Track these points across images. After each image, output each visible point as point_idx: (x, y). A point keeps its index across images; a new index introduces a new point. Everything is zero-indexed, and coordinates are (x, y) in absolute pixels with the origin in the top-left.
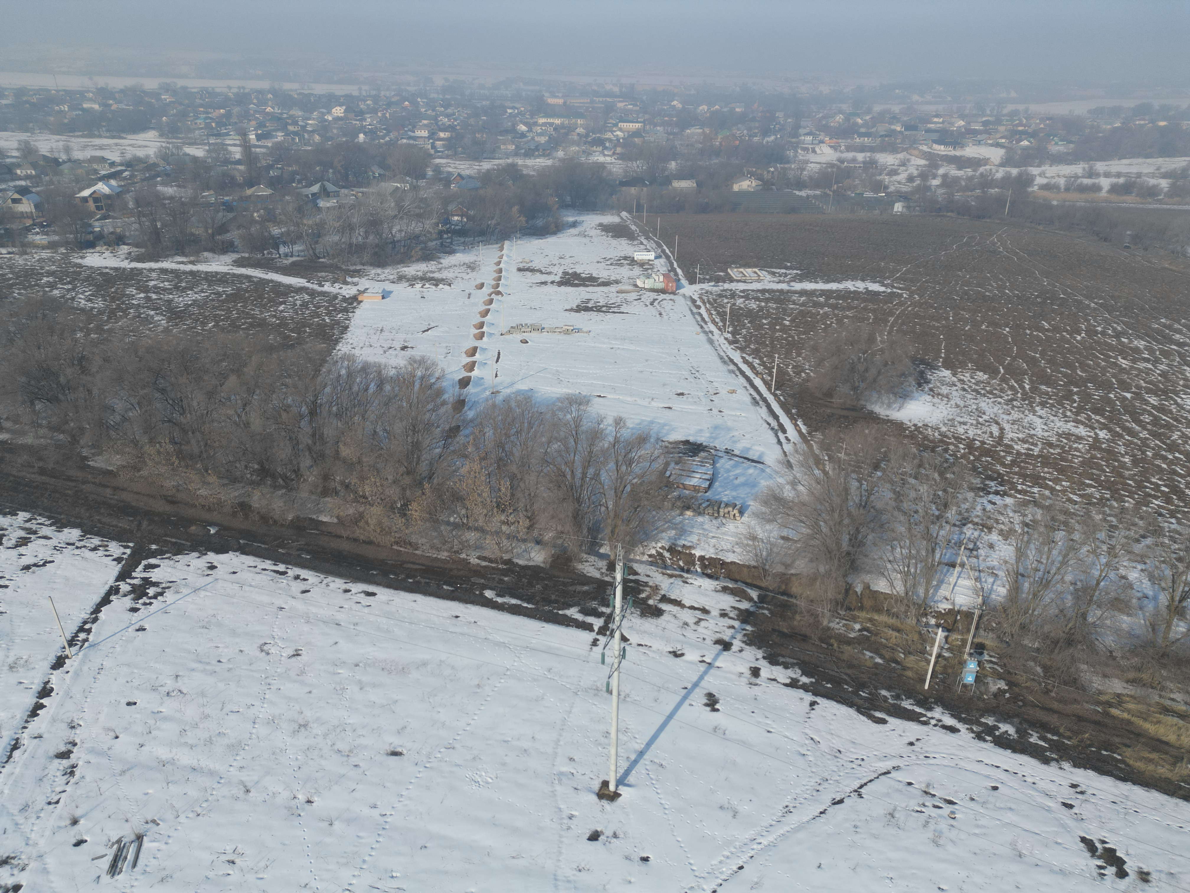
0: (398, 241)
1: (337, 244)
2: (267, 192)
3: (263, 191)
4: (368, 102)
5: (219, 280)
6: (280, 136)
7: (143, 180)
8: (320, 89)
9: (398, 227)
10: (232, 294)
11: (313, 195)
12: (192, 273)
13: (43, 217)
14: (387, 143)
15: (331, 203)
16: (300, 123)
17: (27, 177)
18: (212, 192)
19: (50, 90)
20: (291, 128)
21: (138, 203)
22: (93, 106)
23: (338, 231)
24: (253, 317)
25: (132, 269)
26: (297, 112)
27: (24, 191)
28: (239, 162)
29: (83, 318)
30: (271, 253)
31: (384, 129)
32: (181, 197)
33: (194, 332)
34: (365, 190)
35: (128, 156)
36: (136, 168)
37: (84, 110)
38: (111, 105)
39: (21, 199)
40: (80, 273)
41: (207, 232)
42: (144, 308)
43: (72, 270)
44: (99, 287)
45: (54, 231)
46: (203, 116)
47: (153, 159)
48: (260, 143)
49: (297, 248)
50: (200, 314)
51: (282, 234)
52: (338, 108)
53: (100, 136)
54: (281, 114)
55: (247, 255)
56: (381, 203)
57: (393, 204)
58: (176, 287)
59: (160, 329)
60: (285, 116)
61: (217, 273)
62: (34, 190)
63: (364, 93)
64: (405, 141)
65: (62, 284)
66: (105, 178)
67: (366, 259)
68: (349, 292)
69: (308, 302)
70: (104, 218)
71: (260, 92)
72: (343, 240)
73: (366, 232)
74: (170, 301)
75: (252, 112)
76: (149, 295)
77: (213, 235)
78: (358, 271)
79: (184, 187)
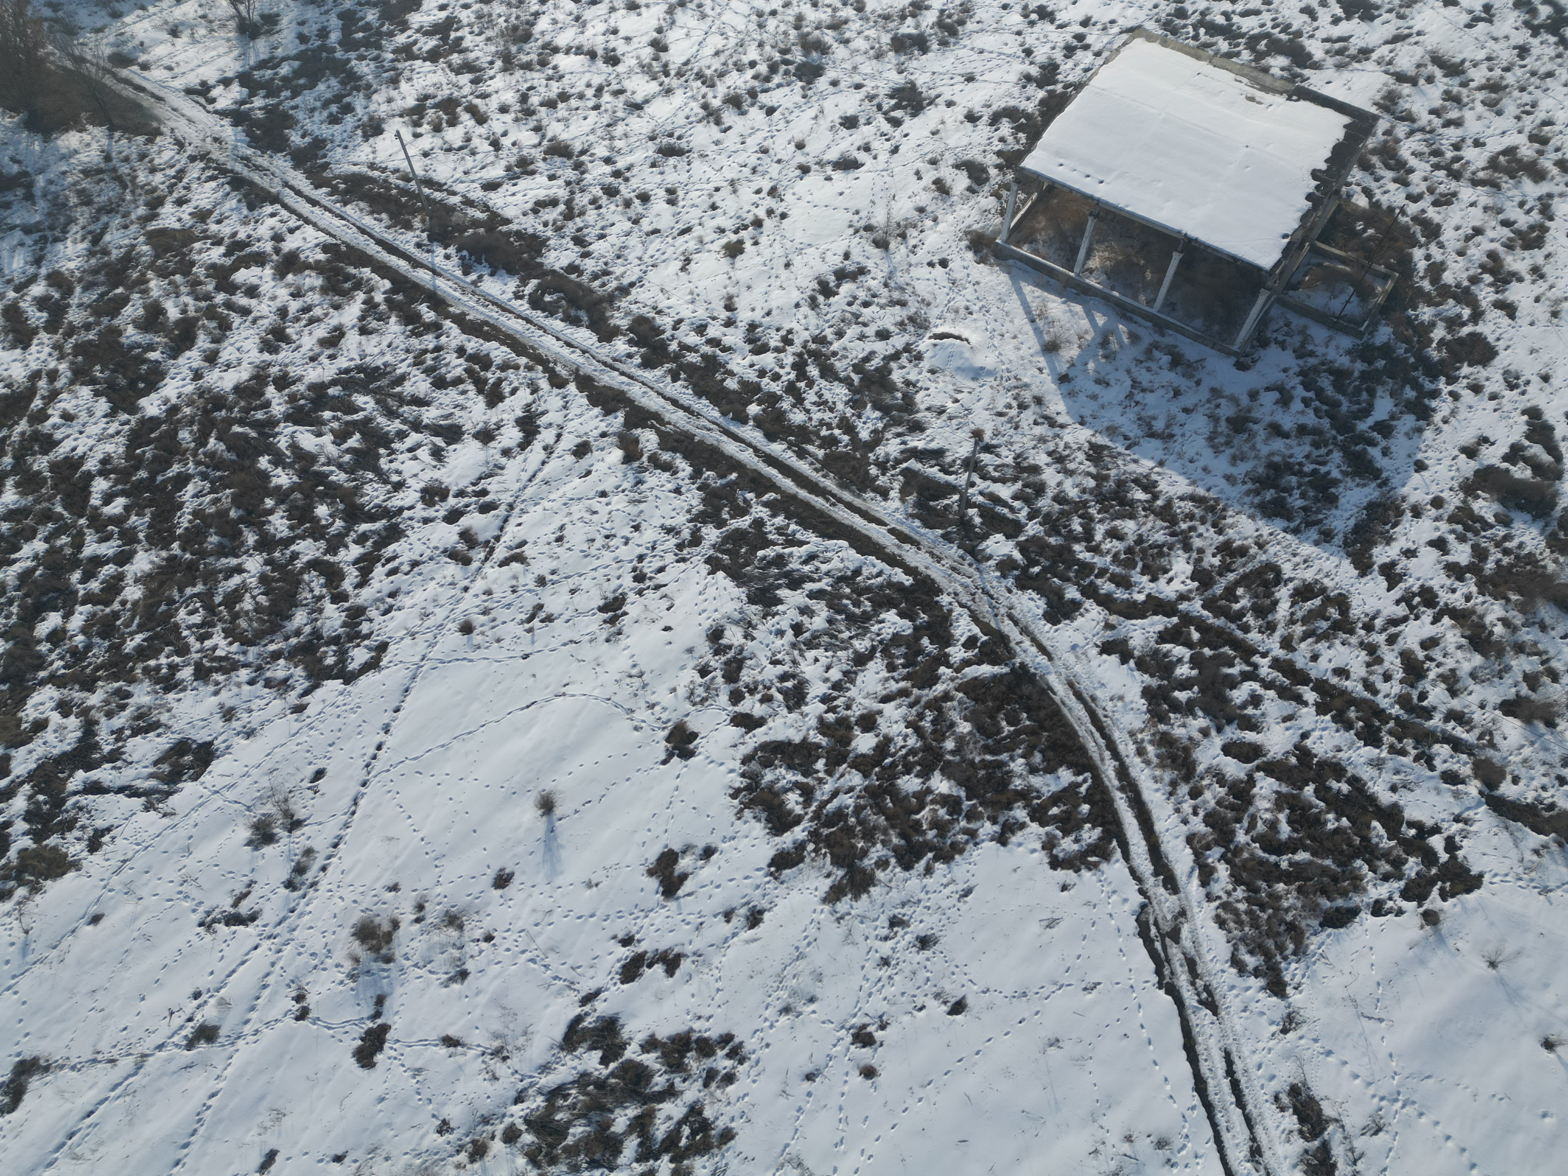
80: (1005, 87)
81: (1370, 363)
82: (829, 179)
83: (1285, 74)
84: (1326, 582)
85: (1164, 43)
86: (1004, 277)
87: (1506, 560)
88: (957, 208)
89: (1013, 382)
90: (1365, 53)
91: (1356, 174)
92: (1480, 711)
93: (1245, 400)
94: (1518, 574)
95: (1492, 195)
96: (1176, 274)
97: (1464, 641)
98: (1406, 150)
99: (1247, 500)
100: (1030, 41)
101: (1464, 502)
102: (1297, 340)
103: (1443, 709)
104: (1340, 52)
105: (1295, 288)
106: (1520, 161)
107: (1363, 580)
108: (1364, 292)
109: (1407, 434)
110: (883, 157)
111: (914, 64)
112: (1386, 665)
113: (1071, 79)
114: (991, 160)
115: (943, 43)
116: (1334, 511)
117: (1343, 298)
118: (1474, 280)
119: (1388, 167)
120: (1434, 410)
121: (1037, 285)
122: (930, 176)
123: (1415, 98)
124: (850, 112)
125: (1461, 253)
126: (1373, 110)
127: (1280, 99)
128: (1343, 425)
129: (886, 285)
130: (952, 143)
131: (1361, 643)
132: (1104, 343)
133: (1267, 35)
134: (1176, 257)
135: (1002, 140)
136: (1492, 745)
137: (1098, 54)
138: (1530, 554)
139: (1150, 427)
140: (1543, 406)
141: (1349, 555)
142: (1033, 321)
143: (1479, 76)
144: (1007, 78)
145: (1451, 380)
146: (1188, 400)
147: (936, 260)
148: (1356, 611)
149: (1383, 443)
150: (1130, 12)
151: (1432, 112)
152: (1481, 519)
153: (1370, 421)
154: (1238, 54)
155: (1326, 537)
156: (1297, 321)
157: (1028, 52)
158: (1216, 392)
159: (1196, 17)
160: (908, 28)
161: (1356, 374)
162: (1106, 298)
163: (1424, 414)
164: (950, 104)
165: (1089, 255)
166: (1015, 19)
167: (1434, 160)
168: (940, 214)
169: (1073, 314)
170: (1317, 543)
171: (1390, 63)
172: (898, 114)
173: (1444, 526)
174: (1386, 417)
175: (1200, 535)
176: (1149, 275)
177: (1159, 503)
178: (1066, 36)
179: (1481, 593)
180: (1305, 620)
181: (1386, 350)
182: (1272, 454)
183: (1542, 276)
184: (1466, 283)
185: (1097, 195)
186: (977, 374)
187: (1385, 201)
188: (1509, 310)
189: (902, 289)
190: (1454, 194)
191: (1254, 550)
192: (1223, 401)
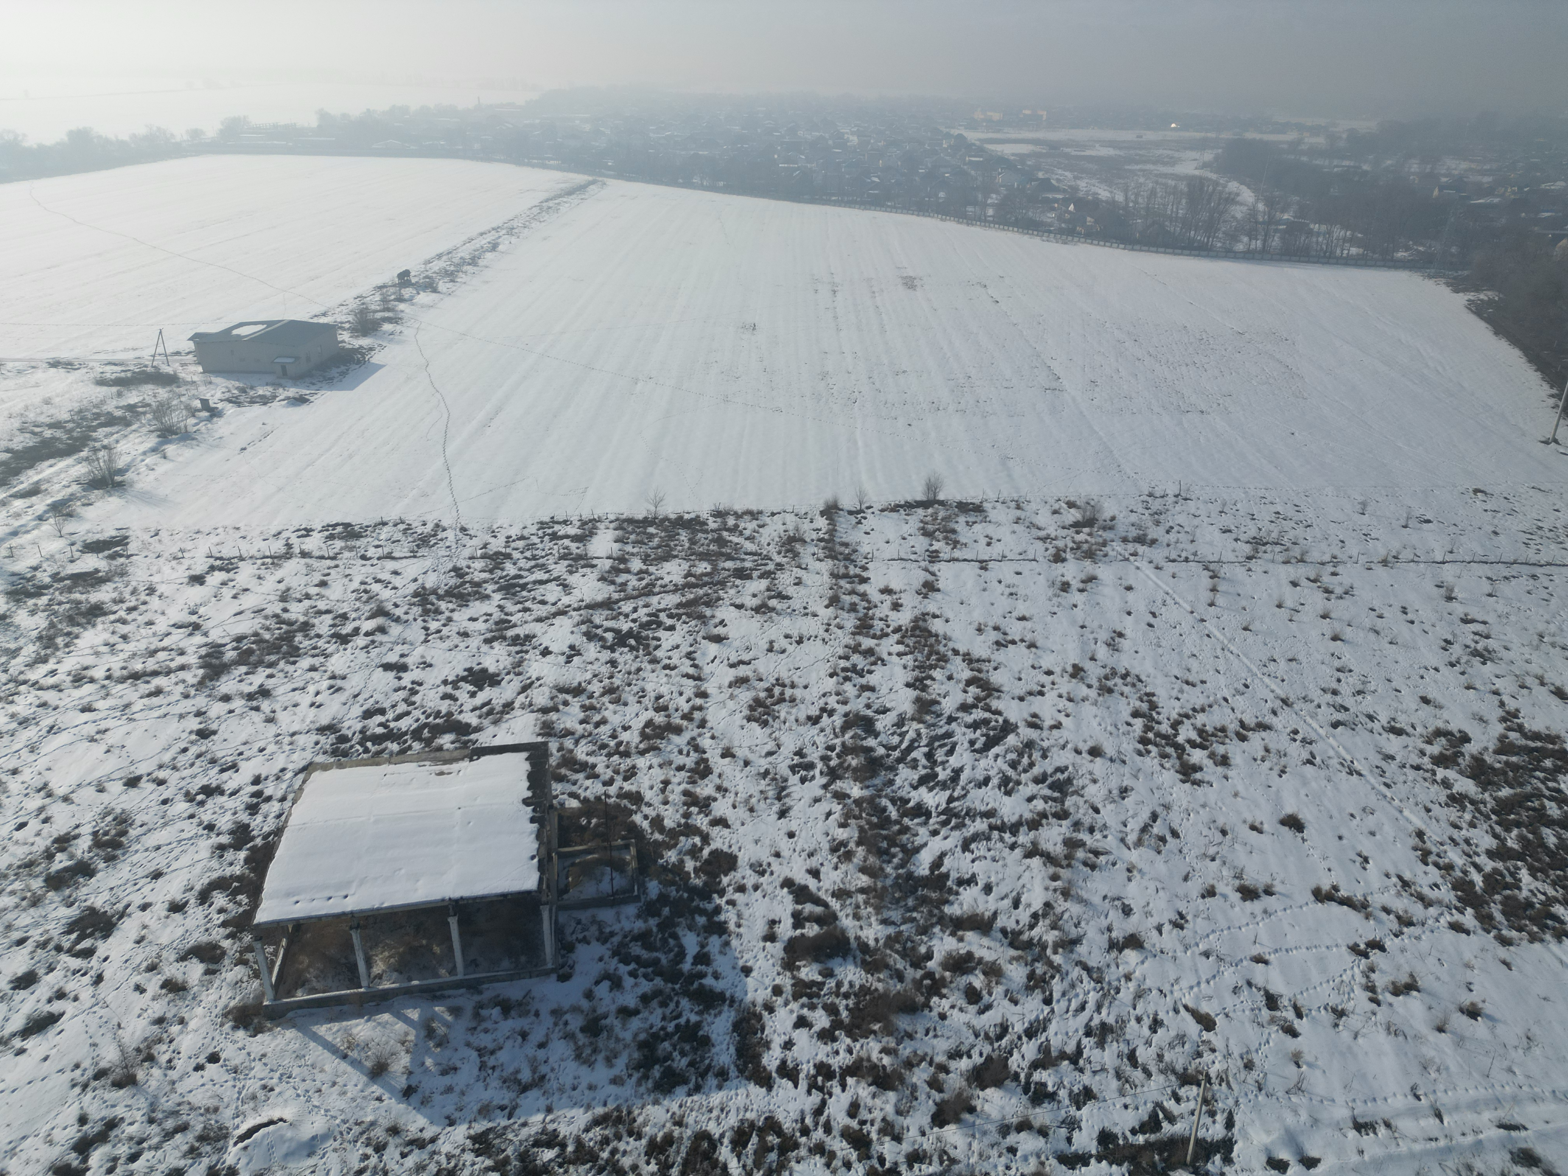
80: (199, 866)
81: (659, 915)
82: (21, 1052)
83: (457, 745)
84: (750, 1116)
85: (341, 766)
86: (291, 1033)
87: (851, 1002)
88: (203, 997)
89: (356, 1130)
90: (508, 706)
91: (557, 788)
92: (924, 1139)
93: (585, 1004)
94: (865, 1007)
95: (658, 756)
96: (461, 935)
97: (873, 1088)
98: (581, 753)
99: (642, 1089)
100: (206, 818)
101: (794, 977)
102: (594, 929)
103: (901, 1159)
104: (490, 713)
105: (565, 891)
106: (659, 727)
107: (774, 1093)
108: (619, 866)
109: (721, 952)
110: (86, 995)
111: (85, 890)
112: (839, 1154)
113: (266, 829)
114: (218, 934)
115: (110, 859)
116: (714, 1050)
117: (607, 878)
118: (687, 815)
119: (577, 771)
120: (725, 922)
121: (331, 1020)
122: (153, 984)
123: (564, 719)
124: (21, 971)
125: (666, 803)
126: (540, 739)
127: (465, 764)
128: (672, 975)
129: (151, 1121)
130: (164, 940)
131: (810, 1150)
132: (430, 1033)
133: (426, 725)
134: (453, 922)
135: (221, 911)
136: (953, 1161)
137: (283, 799)
138: (862, 987)
139: (519, 1082)
140: (790, 875)
141: (749, 1079)
142: (345, 1057)
143: (596, 688)
144: (197, 857)
145: (722, 893)
146: (537, 1036)
147: (202, 1060)
148: (788, 1125)
149: (710, 970)
150: (295, 757)
151: (581, 722)
152: (813, 983)
153: (689, 959)
154: (410, 748)
155: (723, 1076)
156: (585, 916)
157: (210, 827)
158: (557, 1013)
159: (358, 737)
160: (61, 862)
161: (655, 929)
162: (408, 992)
163: (721, 929)
164: (144, 907)
165: (369, 964)
166: (181, 807)
167: (604, 752)
168: (185, 1013)
169: (384, 1025)
170: (720, 1088)
171: (531, 705)
172: (86, 944)
173: (794, 1006)
174: (697, 949)
175: (625, 1153)
176: (437, 949)
177: (570, 1149)
178: (244, 797)
179: (855, 1040)
180: (757, 1164)
181: (663, 899)
182: (636, 1035)
183: (726, 790)
184: (683, 821)
185: (349, 909)
186: (311, 1147)
187: (589, 794)
188: (722, 822)
189: (175, 1113)
190: (634, 767)
191: (676, 1133)
192: (567, 1017)
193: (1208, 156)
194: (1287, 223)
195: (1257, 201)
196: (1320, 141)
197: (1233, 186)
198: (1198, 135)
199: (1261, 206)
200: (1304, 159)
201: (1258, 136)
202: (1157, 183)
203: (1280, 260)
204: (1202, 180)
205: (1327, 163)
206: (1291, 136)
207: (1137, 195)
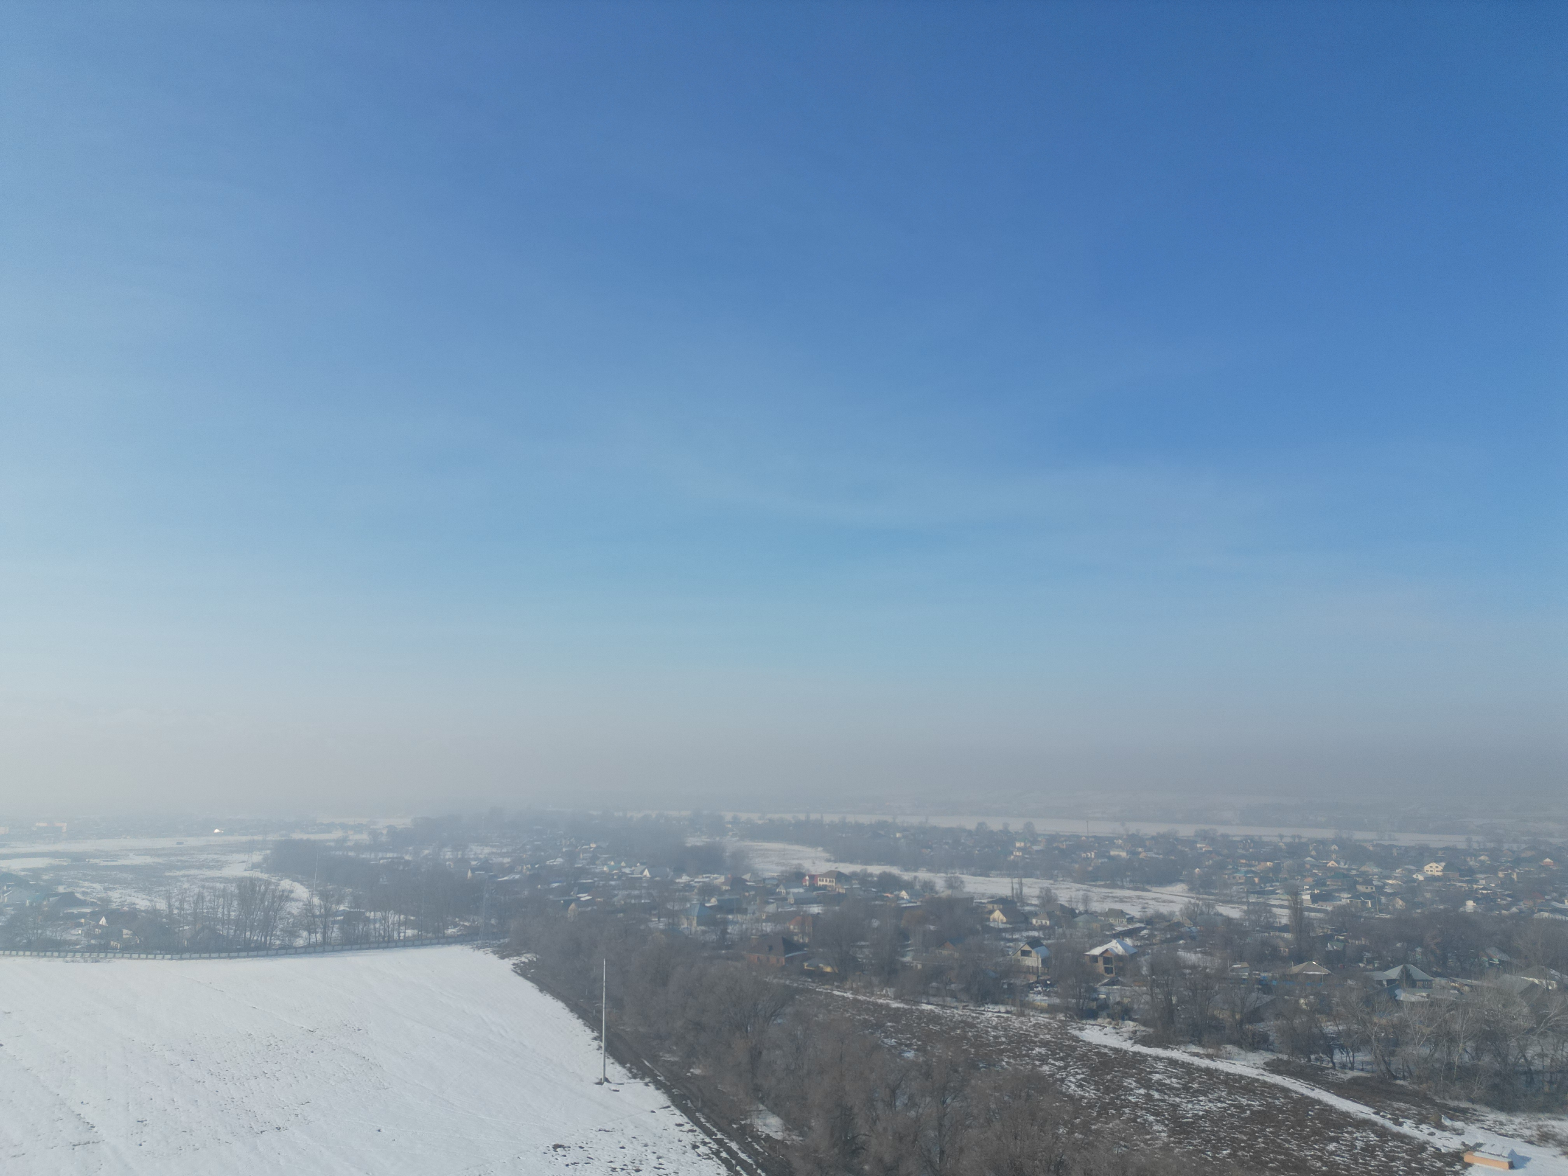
0: (1538, 1072)
1: (1425, 1060)
2: (1323, 971)
3: (1315, 969)
4: (1482, 858)
5: (1244, 1088)
6: (1345, 898)
7: (1163, 942)
8: (1407, 839)
9: (1538, 1049)
10: (1259, 1112)
11: (1390, 982)
12: (1208, 1071)
13: (1047, 974)
14: (1513, 916)
15: (1419, 996)
16: (1375, 883)
17: (1041, 928)
18: (1246, 965)
19: (1081, 837)
20: (1361, 888)
21: (1153, 969)
22: (1121, 854)
23: (1428, 1040)
24: (1287, 1152)
25: (1135, 1053)
26: (1372, 869)
27: (1034, 943)
28: (1285, 929)
29: (1070, 1108)
30: (1322, 1061)
31: (1509, 896)
32: (1206, 968)
33: (1201, 1158)
34: (1475, 982)
35: (1150, 912)
36: (1157, 926)
37: (1111, 858)
38: (1140, 853)
39: (1030, 952)
40: (1074, 1049)
41: (1233, 1016)
42: (1142, 1109)
43: (1067, 1043)
44: (1094, 1070)
45: (1056, 993)
46: (1244, 869)
47: (1178, 917)
48: (1316, 906)
49: (1360, 1057)
50: (1212, 1132)
51: (1339, 1033)
52: (1434, 865)
53: (1122, 887)
54: (1349, 870)
55: (1285, 1057)
56: (1504, 1006)
57: (1526, 1010)
58: (1186, 1088)
59: (1159, 1144)
60: (1354, 872)
61: (1241, 1077)
62: (1045, 942)
63: (1475, 846)
64: (1546, 915)
65: (1055, 1059)
66: (1120, 936)
67: (1476, 1093)
68: (1447, 1143)
69: (1374, 1146)
70: (1112, 983)
71: (1323, 842)
72: (1436, 1055)
73: (1477, 1049)
74: (1175, 1106)
75: (1308, 866)
76: (1152, 1092)
77: (1241, 1022)
78: (1464, 1111)
79: (1211, 954)
193: (257, 857)
194: (343, 913)
195: (312, 895)
196: (364, 837)
197: (286, 884)
198: (244, 839)
199: (316, 901)
200: (351, 854)
201: (305, 837)
202: (203, 887)
203: (342, 950)
204: (252, 881)
205: (373, 856)
206: (337, 834)
207: (182, 901)
